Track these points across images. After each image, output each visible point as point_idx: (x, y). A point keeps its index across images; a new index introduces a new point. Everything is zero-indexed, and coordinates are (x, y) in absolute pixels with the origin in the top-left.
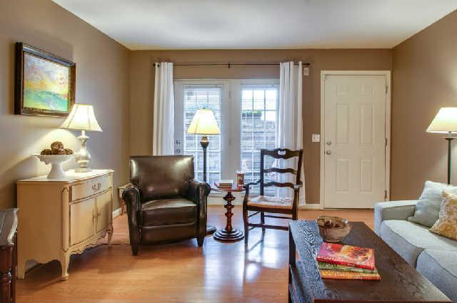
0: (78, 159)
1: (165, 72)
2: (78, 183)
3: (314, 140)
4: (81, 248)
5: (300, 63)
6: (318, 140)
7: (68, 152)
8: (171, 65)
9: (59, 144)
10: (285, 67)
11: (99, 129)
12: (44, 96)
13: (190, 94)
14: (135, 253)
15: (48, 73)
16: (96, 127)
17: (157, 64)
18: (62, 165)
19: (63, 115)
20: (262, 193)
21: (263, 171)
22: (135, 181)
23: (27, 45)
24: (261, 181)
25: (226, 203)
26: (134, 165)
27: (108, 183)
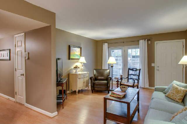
0: (81, 69)
1: (106, 46)
2: (80, 74)
3: (152, 65)
4: (80, 89)
5: (146, 40)
6: (154, 66)
7: (79, 68)
8: (107, 44)
9: (77, 66)
10: (141, 42)
11: (86, 62)
12: (74, 55)
13: (113, 51)
14: (92, 92)
15: (75, 50)
16: (85, 62)
17: (103, 44)
18: (78, 70)
19: (79, 59)
20: (128, 81)
21: (128, 75)
22: (95, 75)
23: (71, 45)
24: (128, 77)
25: (117, 83)
26: (95, 71)
27: (87, 75)
